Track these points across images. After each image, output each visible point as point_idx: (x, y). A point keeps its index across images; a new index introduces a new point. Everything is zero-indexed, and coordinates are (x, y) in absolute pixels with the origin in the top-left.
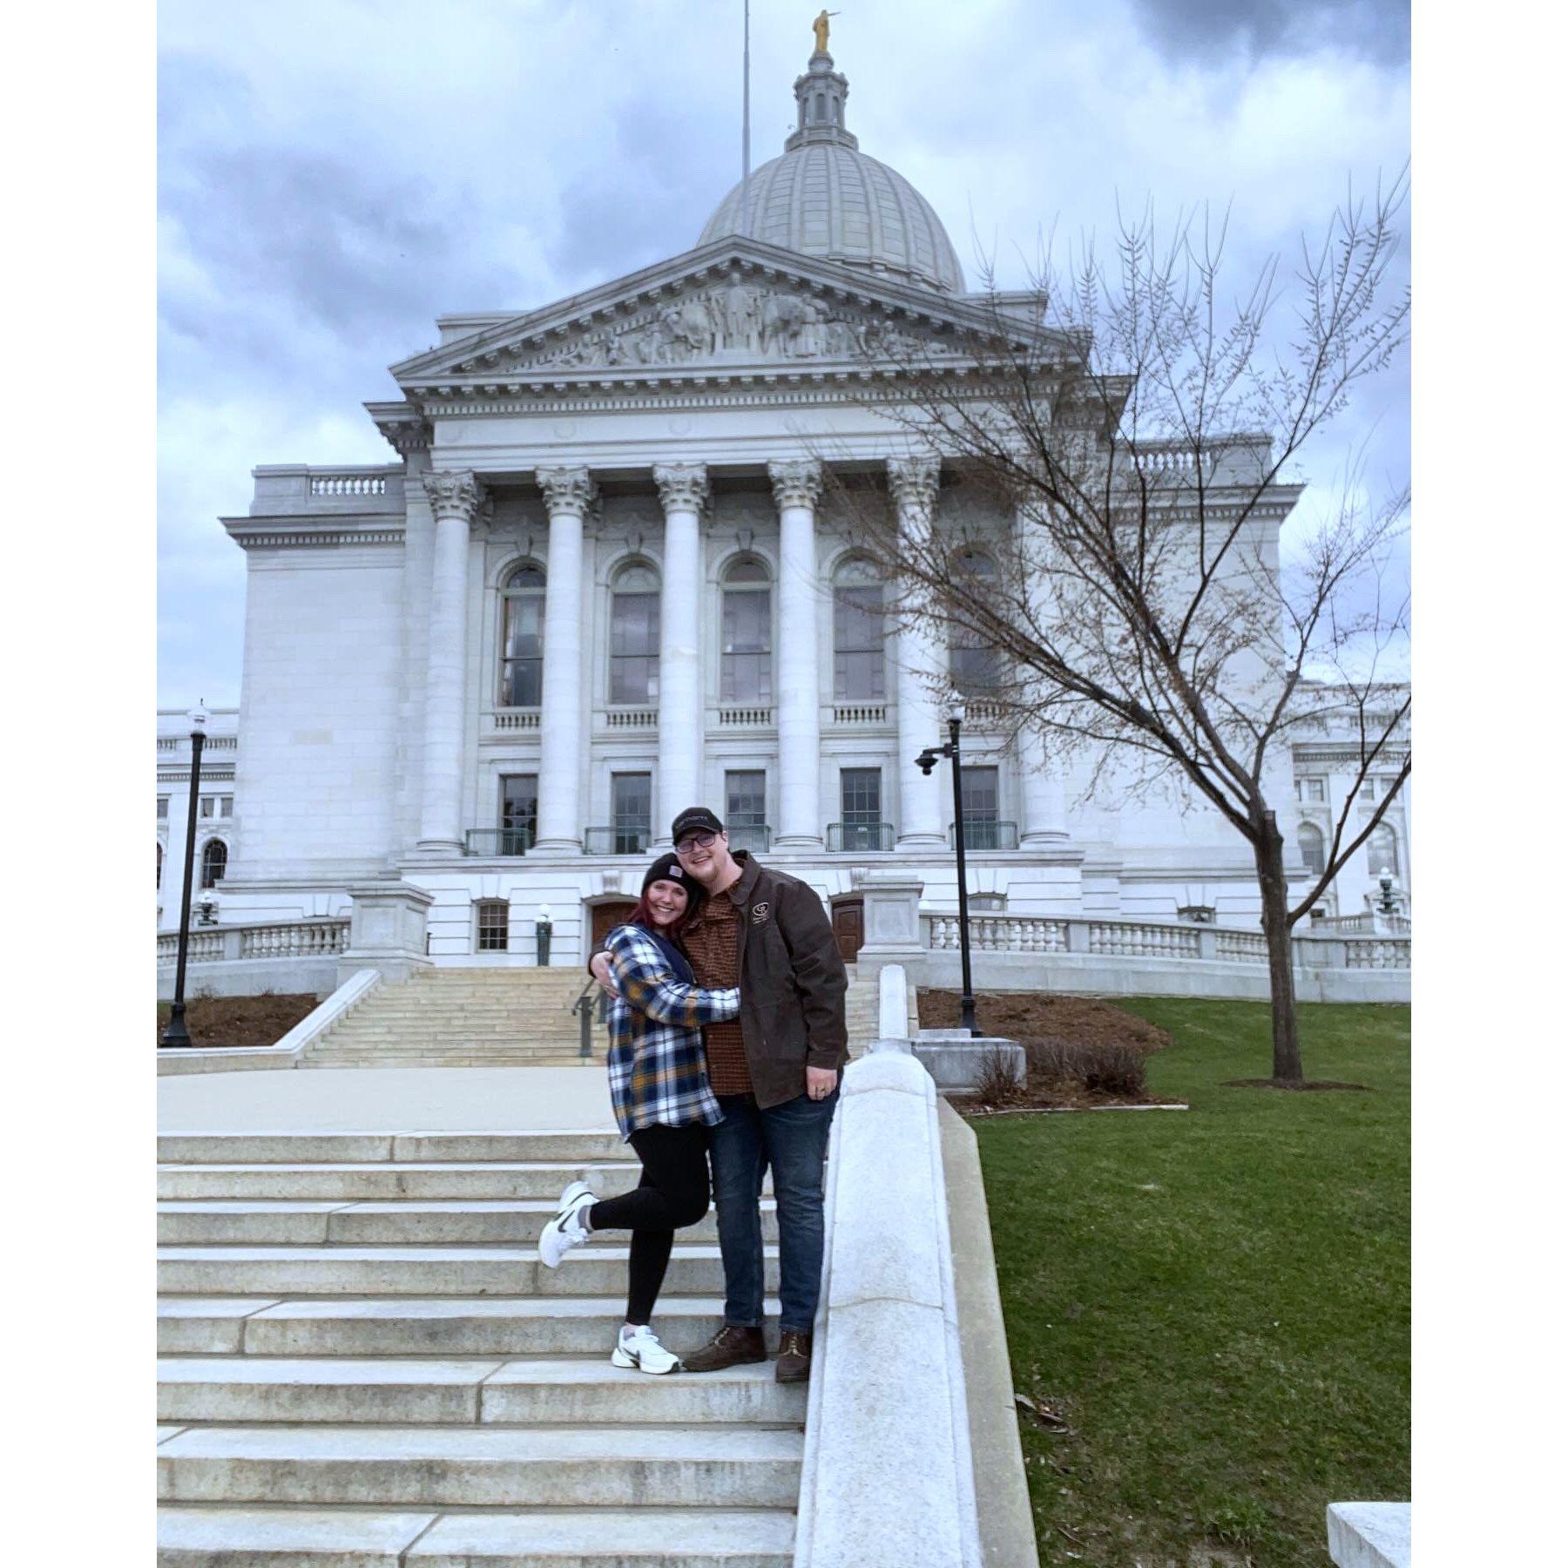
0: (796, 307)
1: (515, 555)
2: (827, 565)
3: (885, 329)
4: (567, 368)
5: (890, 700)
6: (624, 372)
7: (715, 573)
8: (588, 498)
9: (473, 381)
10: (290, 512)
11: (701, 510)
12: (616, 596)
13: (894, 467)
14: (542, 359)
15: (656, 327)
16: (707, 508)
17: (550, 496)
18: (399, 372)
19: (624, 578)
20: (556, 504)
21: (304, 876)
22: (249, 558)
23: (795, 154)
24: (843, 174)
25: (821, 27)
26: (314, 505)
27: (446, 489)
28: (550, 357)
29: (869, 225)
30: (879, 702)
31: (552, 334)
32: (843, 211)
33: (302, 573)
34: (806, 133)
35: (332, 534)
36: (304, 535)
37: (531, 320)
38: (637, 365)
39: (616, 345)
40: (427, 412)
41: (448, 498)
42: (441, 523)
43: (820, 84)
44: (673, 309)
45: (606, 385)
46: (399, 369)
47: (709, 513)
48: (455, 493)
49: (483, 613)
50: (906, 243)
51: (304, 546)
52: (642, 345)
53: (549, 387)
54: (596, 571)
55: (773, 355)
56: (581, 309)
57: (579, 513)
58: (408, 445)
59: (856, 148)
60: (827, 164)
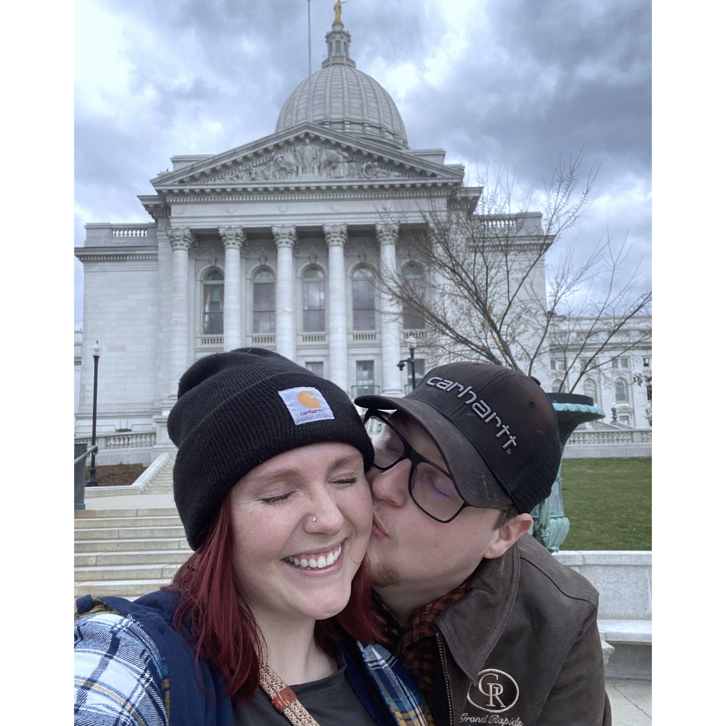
0: (334, 155)
1: (209, 266)
2: (350, 270)
3: (374, 166)
4: (232, 182)
5: (378, 331)
6: (258, 184)
7: (299, 274)
8: (242, 240)
9: (189, 187)
10: (103, 245)
11: (293, 246)
12: (255, 284)
13: (379, 228)
14: (220, 177)
15: (272, 163)
16: (295, 245)
17: (225, 240)
18: (155, 183)
19: (258, 277)
20: (228, 244)
21: (115, 411)
22: (84, 266)
23: (327, 70)
24: (349, 80)
25: (338, 8)
26: (114, 241)
27: (177, 236)
28: (223, 176)
29: (362, 105)
30: (373, 332)
31: (225, 166)
32: (349, 98)
33: (110, 273)
34: (331, 59)
35: (123, 255)
36: (110, 256)
37: (215, 159)
38: (264, 181)
39: (254, 171)
40: (168, 201)
41: (178, 240)
42: (176, 252)
43: (338, 36)
44: (279, 156)
45: (250, 190)
46: (155, 181)
47: (297, 247)
48: (181, 238)
49: (195, 292)
50: (379, 113)
51: (110, 261)
52: (266, 171)
53: (224, 190)
54: (246, 273)
55: (324, 177)
56: (238, 155)
57: (238, 247)
58: (158, 215)
59: (355, 67)
60: (342, 75)
